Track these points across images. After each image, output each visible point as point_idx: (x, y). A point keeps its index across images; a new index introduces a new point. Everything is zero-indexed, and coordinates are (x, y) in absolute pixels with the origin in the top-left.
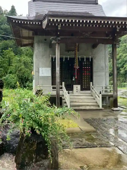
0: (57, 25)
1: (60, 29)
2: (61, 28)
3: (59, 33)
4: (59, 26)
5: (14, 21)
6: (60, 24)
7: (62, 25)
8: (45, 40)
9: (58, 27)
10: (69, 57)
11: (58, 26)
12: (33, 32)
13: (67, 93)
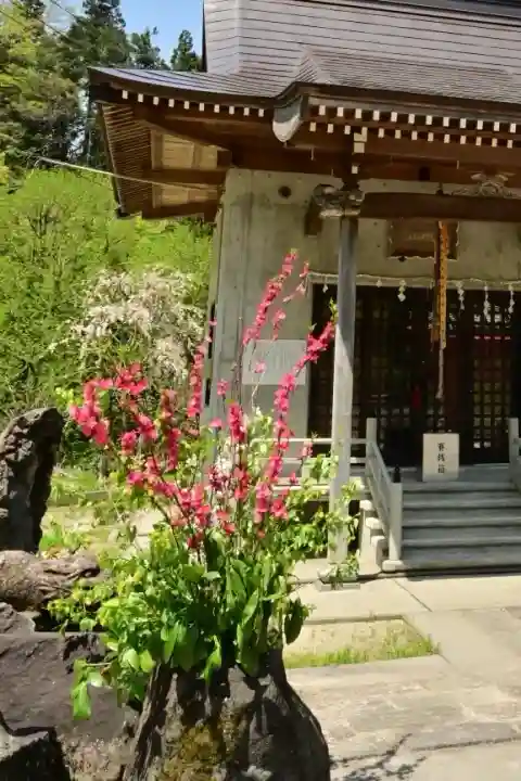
0: (347, 130)
1: (362, 151)
2: (367, 145)
3: (355, 170)
4: (357, 137)
5: (125, 95)
6: (364, 130)
7: (373, 132)
8: (285, 192)
9: (355, 139)
10: (403, 284)
11: (351, 135)
12: (219, 153)
13: (388, 480)
